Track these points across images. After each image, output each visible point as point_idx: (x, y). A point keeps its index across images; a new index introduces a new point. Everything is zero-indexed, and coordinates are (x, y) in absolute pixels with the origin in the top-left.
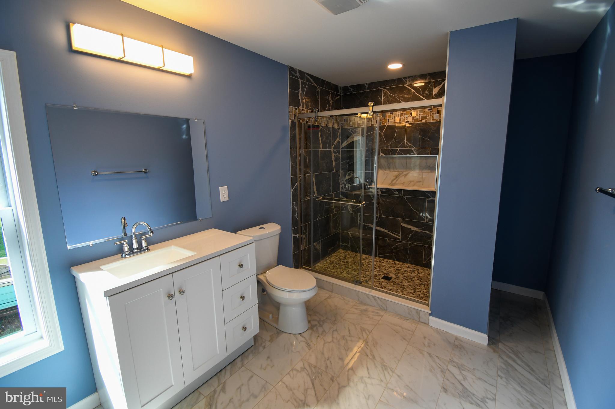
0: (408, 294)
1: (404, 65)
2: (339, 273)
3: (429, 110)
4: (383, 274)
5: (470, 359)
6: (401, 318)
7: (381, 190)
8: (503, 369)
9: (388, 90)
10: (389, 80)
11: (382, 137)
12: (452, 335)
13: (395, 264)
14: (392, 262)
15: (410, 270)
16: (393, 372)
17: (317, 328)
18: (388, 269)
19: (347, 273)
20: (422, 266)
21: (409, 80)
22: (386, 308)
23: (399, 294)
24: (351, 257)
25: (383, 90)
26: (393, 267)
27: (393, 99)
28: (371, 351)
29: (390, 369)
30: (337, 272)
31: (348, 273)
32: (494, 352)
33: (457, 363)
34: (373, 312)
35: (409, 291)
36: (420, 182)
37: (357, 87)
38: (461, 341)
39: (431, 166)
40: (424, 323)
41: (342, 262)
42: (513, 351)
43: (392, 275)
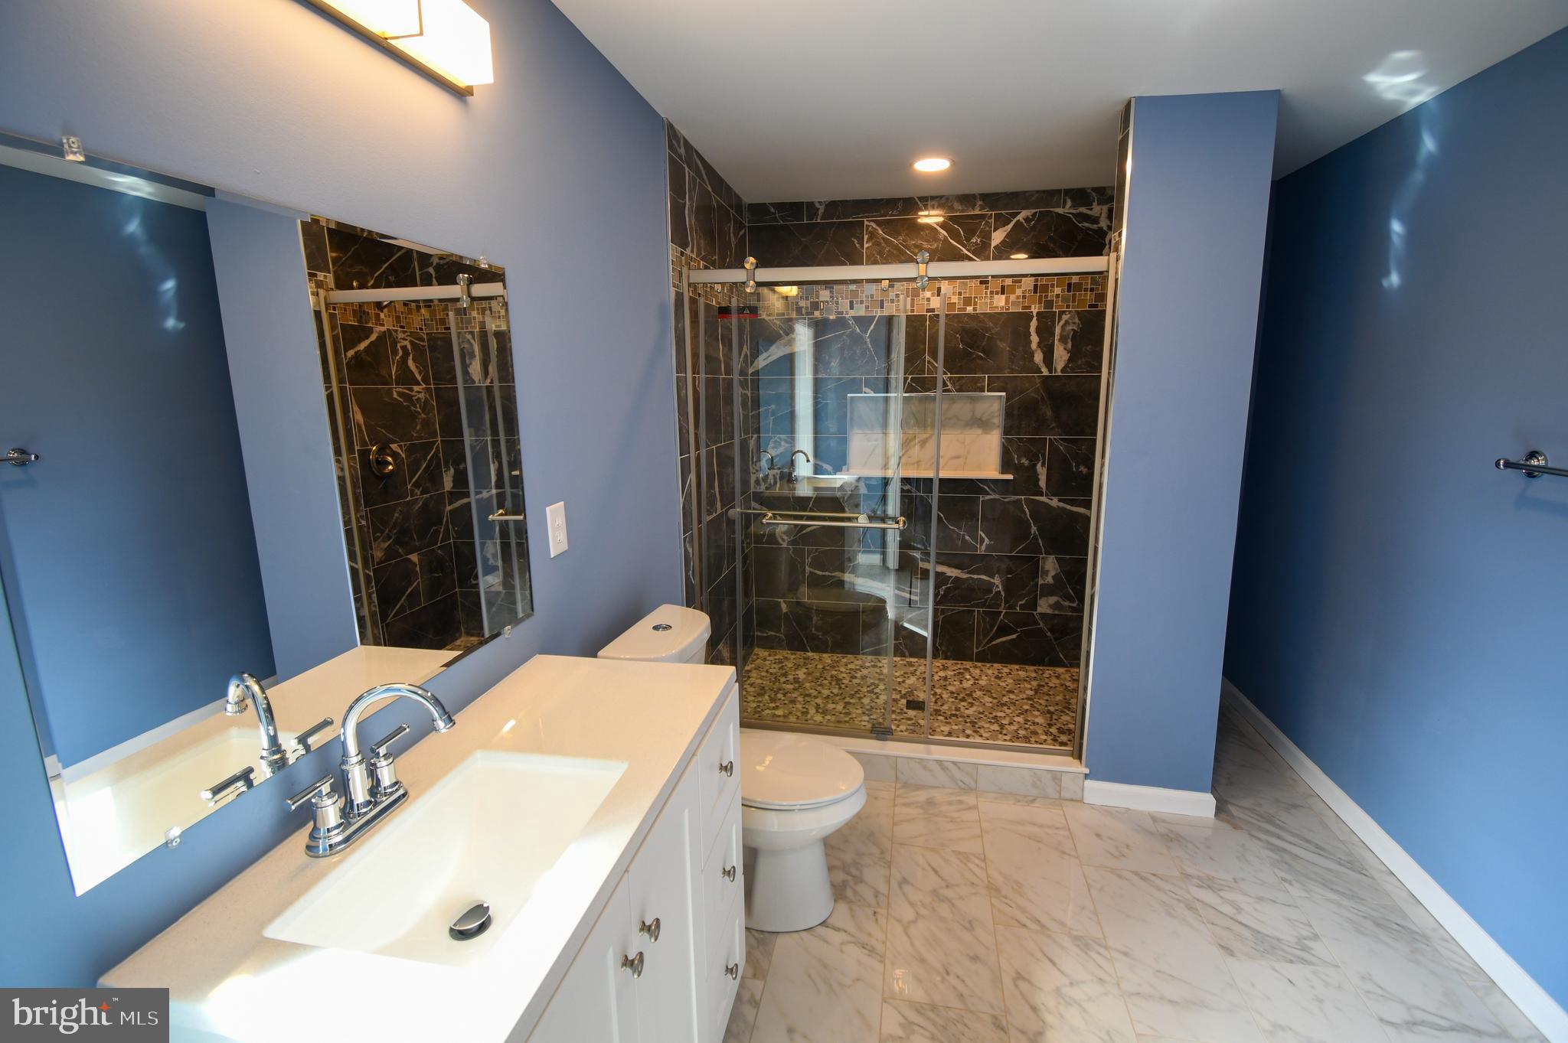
0: (994, 735)
1: (954, 163)
2: (799, 714)
3: (981, 283)
4: (902, 697)
5: (1211, 858)
6: (1019, 801)
7: (867, 482)
8: (1278, 861)
9: (878, 225)
10: (882, 200)
11: (865, 347)
12: (1142, 813)
13: (911, 664)
14: (901, 662)
15: (952, 673)
16: (1106, 948)
17: (855, 891)
18: (904, 682)
19: (817, 712)
20: (972, 660)
21: (934, 205)
22: (973, 785)
23: (974, 741)
24: (797, 667)
25: (866, 223)
26: (913, 674)
27: (892, 250)
28: (1023, 910)
29: (1096, 942)
30: (791, 713)
31: (820, 711)
32: (1234, 828)
33: (1199, 878)
34: (950, 803)
35: (989, 728)
36: (958, 457)
37: (794, 209)
38: (1164, 821)
39: (984, 419)
40: (1072, 800)
41: (784, 683)
42: (1261, 817)
43: (921, 696)
